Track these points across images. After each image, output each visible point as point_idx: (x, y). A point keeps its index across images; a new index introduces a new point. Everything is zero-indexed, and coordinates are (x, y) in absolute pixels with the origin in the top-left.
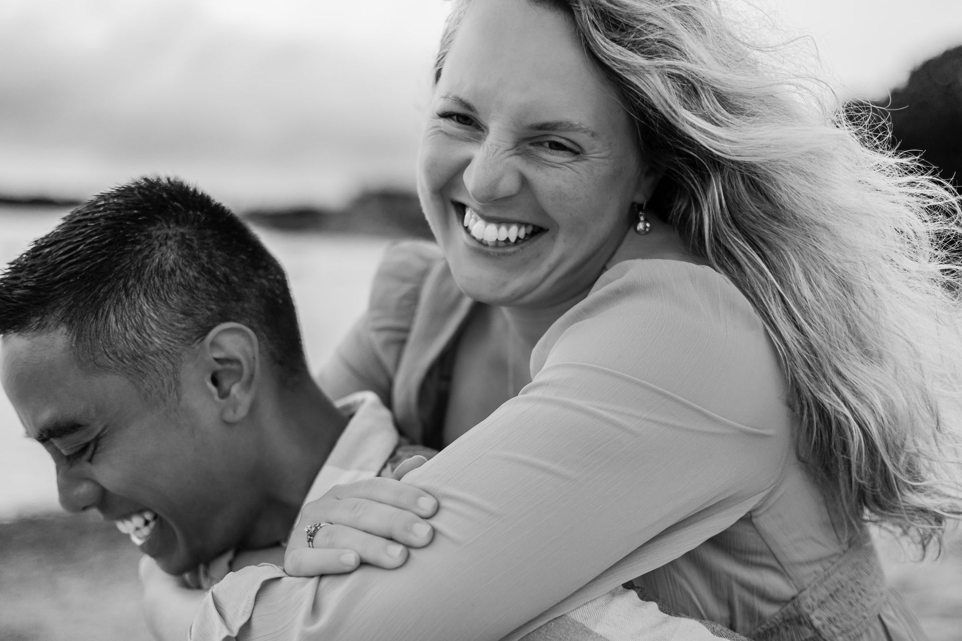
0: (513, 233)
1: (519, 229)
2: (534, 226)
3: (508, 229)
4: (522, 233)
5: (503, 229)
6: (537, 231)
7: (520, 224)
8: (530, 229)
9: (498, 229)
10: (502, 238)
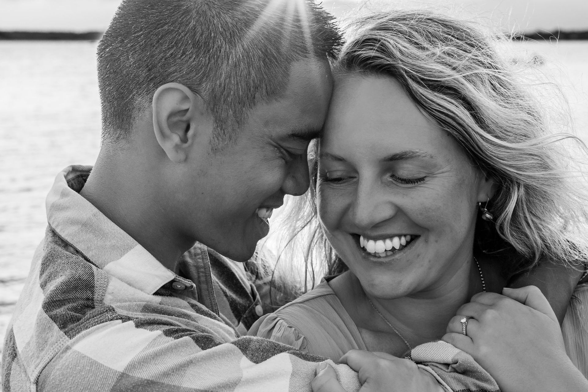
0: (396, 243)
1: (400, 239)
2: (411, 236)
3: (392, 241)
4: (403, 241)
5: (388, 241)
6: (414, 238)
7: (400, 236)
8: (408, 238)
9: (384, 242)
10: (389, 247)
